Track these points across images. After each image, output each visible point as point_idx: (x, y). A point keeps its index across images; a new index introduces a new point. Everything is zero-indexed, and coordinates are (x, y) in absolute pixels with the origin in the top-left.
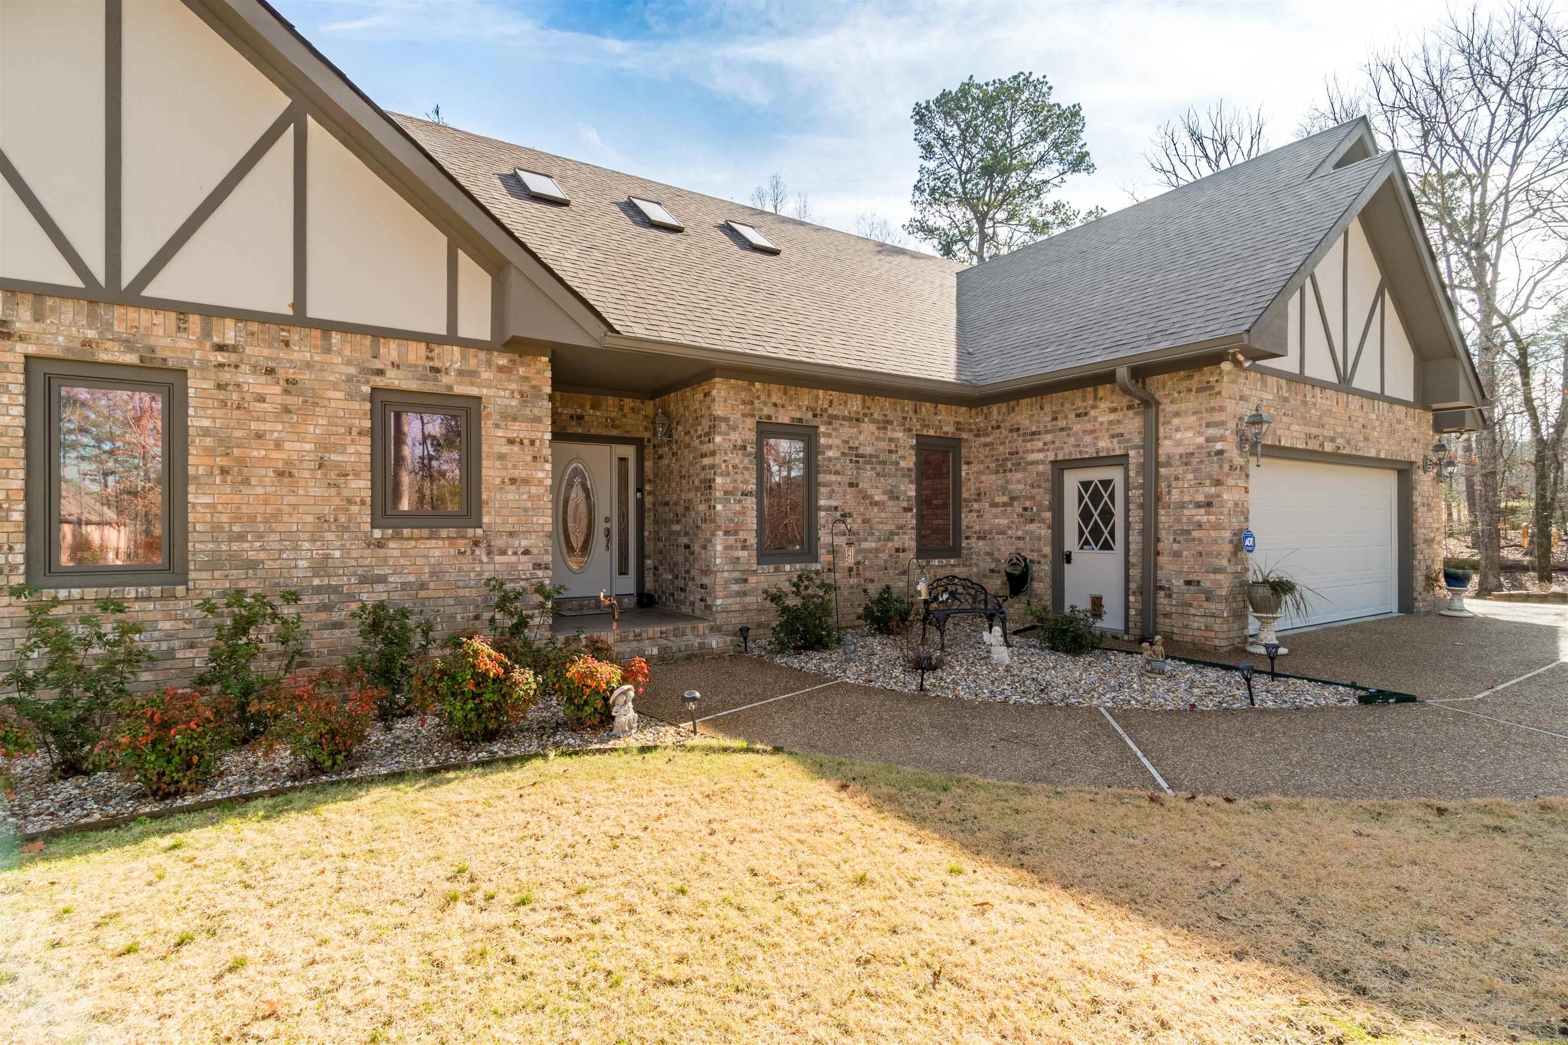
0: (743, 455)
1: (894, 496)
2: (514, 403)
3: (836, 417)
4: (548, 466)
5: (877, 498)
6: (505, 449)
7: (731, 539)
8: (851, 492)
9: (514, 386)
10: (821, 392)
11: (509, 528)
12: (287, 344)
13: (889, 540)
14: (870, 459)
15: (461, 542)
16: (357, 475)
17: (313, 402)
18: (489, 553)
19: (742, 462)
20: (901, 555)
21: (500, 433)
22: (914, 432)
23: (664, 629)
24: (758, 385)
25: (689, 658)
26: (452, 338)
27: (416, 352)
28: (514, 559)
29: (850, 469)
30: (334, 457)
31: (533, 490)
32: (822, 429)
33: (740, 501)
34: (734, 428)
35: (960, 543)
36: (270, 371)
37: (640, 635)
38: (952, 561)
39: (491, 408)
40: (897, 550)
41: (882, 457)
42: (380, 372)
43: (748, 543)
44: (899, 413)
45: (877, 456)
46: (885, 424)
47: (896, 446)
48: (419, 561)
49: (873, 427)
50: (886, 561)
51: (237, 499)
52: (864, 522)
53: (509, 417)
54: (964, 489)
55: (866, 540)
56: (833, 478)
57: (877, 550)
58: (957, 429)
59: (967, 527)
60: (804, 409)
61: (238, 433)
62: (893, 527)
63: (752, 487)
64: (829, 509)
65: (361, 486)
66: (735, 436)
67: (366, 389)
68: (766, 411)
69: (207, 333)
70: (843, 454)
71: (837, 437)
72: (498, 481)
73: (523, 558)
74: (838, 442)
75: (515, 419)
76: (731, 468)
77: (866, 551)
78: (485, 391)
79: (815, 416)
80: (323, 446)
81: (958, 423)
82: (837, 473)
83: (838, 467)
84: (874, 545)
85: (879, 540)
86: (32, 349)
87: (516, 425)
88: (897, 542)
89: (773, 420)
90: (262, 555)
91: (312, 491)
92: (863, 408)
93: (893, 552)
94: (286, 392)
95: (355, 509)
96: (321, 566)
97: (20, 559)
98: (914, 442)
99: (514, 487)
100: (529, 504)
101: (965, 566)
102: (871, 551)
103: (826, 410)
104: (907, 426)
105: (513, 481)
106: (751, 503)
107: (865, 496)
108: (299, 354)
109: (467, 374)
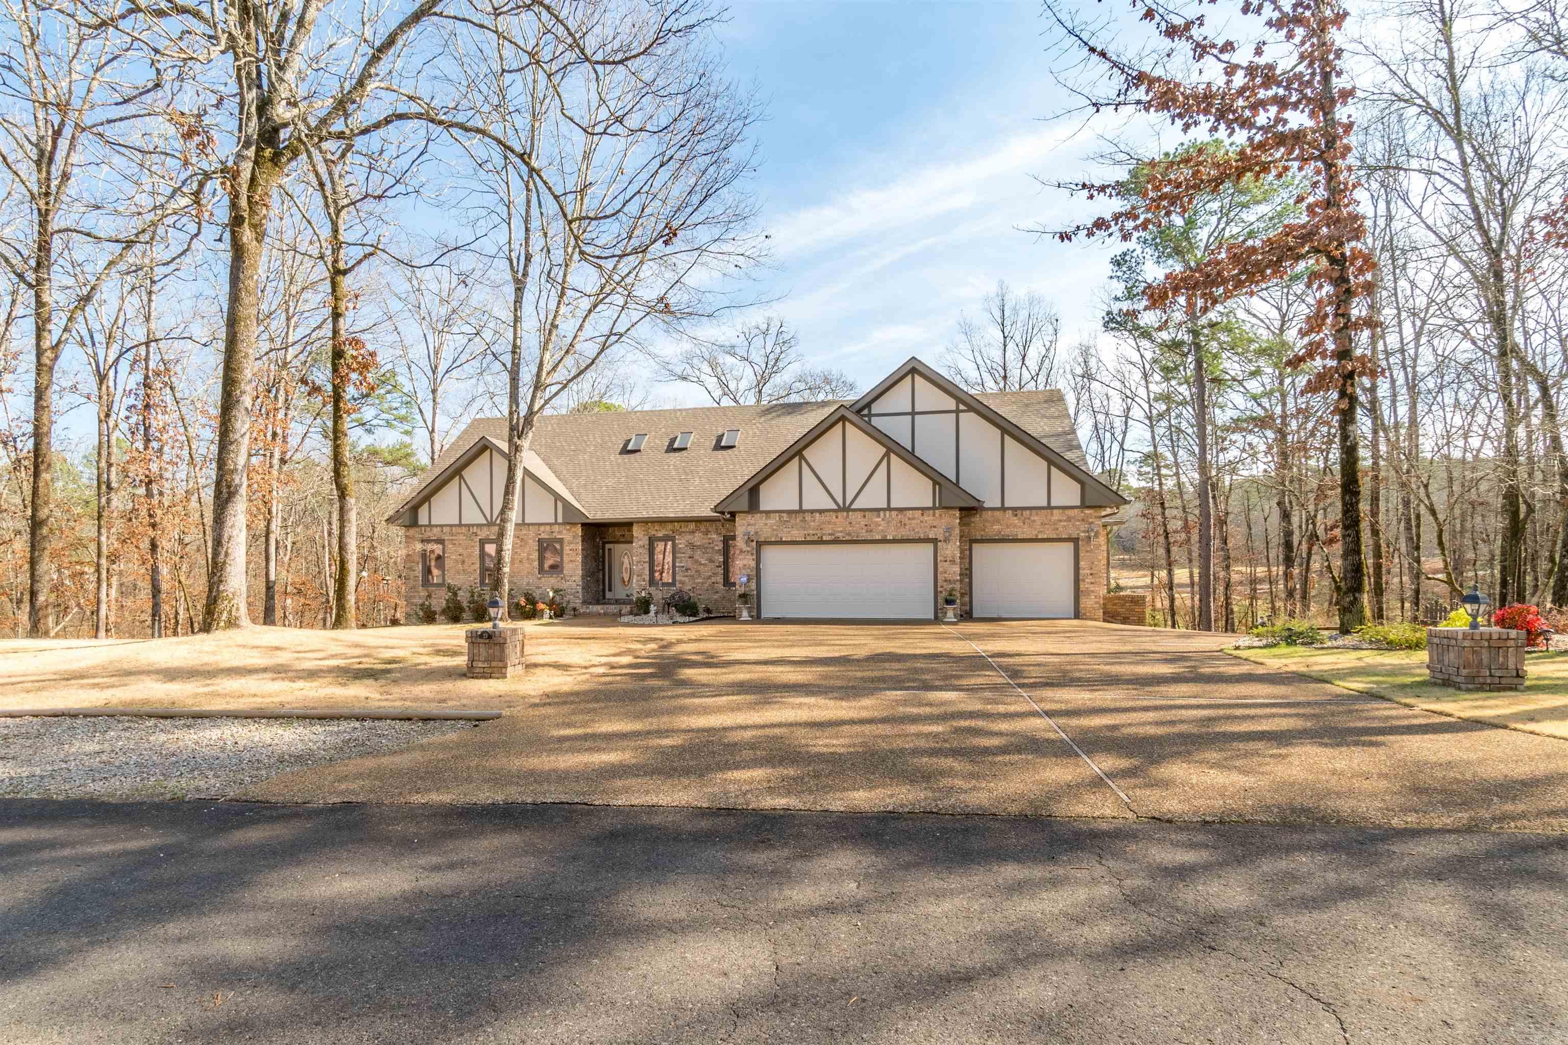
0: (644, 549)
1: (711, 561)
2: (572, 539)
3: (683, 533)
4: (580, 556)
5: (702, 562)
6: (569, 552)
7: (639, 578)
8: (690, 561)
9: (572, 535)
10: (676, 525)
11: (570, 574)
12: (521, 530)
13: (709, 579)
14: (698, 547)
15: (558, 578)
16: (535, 561)
17: (526, 543)
18: (565, 581)
19: (643, 552)
20: (715, 584)
21: (568, 548)
22: (722, 535)
24: (650, 526)
26: (556, 523)
27: (548, 528)
28: (571, 583)
29: (689, 552)
30: (531, 557)
31: (577, 563)
32: (678, 538)
33: (642, 565)
34: (641, 540)
36: (518, 537)
39: (566, 541)
40: (713, 583)
41: (705, 546)
42: (540, 535)
43: (645, 579)
44: (714, 527)
45: (702, 546)
46: (707, 533)
47: (712, 541)
48: (548, 583)
49: (701, 536)
50: (707, 587)
52: (696, 572)
53: (570, 543)
55: (698, 579)
56: (681, 555)
57: (703, 583)
60: (670, 531)
62: (710, 573)
63: (647, 559)
64: (680, 567)
65: (536, 563)
66: (640, 543)
67: (537, 539)
68: (653, 534)
70: (688, 546)
71: (685, 539)
72: (568, 561)
73: (574, 583)
74: (685, 541)
75: (572, 544)
76: (639, 554)
77: (698, 583)
78: (564, 537)
79: (675, 533)
80: (529, 554)
82: (685, 553)
83: (685, 551)
84: (701, 581)
85: (704, 579)
86: (480, 537)
88: (713, 580)
89: (657, 537)
90: (516, 581)
91: (527, 566)
92: (695, 528)
93: (710, 583)
94: (521, 542)
95: (535, 570)
96: (528, 584)
97: (478, 581)
98: (722, 538)
99: (572, 563)
100: (575, 568)
102: (700, 583)
103: (679, 531)
104: (718, 533)
105: (571, 561)
106: (647, 565)
107: (697, 561)
108: (524, 532)
109: (560, 532)
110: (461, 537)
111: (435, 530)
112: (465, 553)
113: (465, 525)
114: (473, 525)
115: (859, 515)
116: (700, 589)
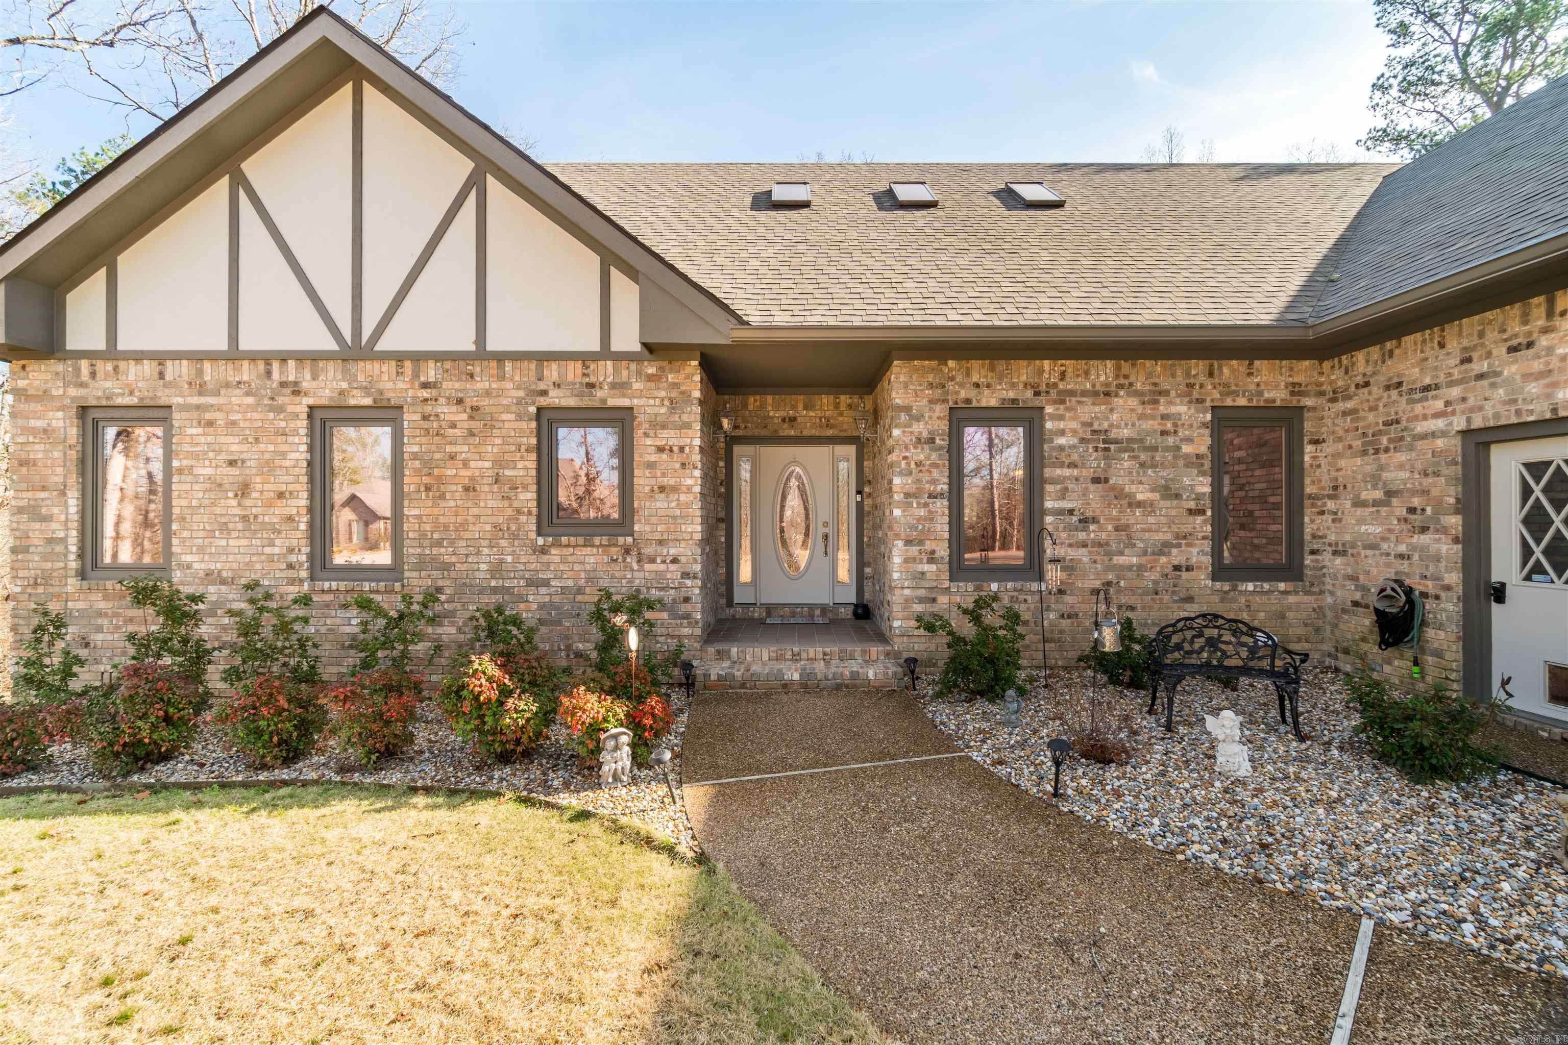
0: (931, 450)
1: (1171, 493)
2: (663, 410)
3: (1072, 393)
4: (697, 473)
5: (1140, 497)
6: (653, 458)
7: (914, 550)
8: (1095, 493)
9: (663, 394)
10: (1046, 364)
11: (658, 536)
12: (472, 376)
13: (1161, 553)
14: (1127, 445)
15: (614, 550)
16: (525, 487)
17: (491, 424)
18: (639, 561)
19: (928, 458)
20: (1185, 575)
21: (649, 442)
22: (1208, 404)
23: (828, 650)
24: (951, 363)
25: (838, 687)
26: (605, 353)
27: (574, 371)
28: (663, 567)
29: (1094, 462)
30: (508, 473)
31: (683, 497)
32: (1049, 410)
33: (926, 505)
34: (919, 418)
35: (1302, 558)
36: (460, 401)
37: (799, 654)
38: (1282, 586)
39: (641, 418)
40: (1177, 568)
41: (1149, 441)
42: (544, 393)
43: (936, 555)
44: (1179, 379)
45: (1141, 441)
46: (1156, 395)
47: (1175, 425)
48: (577, 567)
49: (1133, 402)
50: (1156, 583)
51: (436, 511)
52: (1117, 529)
53: (658, 425)
54: (1307, 481)
55: (1121, 553)
56: (1067, 472)
57: (1141, 568)
58: (1293, 393)
59: (1314, 536)
60: (1021, 386)
61: (437, 456)
62: (1168, 537)
63: (942, 487)
64: (1059, 512)
65: (528, 497)
66: (919, 428)
67: (533, 409)
68: (963, 394)
69: (416, 375)
70: (1083, 440)
71: (1074, 418)
72: (647, 489)
73: (673, 567)
74: (1074, 425)
75: (664, 427)
76: (913, 466)
77: (1122, 568)
78: (636, 401)
79: (1037, 394)
80: (499, 463)
81: (1294, 385)
82: (1073, 465)
83: (1075, 457)
84: (1134, 560)
85: (1145, 553)
86: (311, 401)
87: (665, 433)
88: (1176, 557)
89: (974, 404)
90: (454, 559)
91: (491, 504)
92: (1117, 377)
93: (1169, 569)
94: (471, 418)
95: (523, 518)
96: (497, 570)
97: (303, 558)
98: (1209, 417)
99: (663, 495)
100: (678, 512)
101: (1307, 593)
102: (1130, 568)
103: (1055, 385)
104: (1195, 394)
105: (662, 489)
106: (941, 506)
107: (1119, 494)
108: (481, 384)
109: (619, 387)
110: (237, 398)
111: (133, 372)
112: (252, 455)
113: (253, 356)
114: (284, 357)
116: (1132, 590)
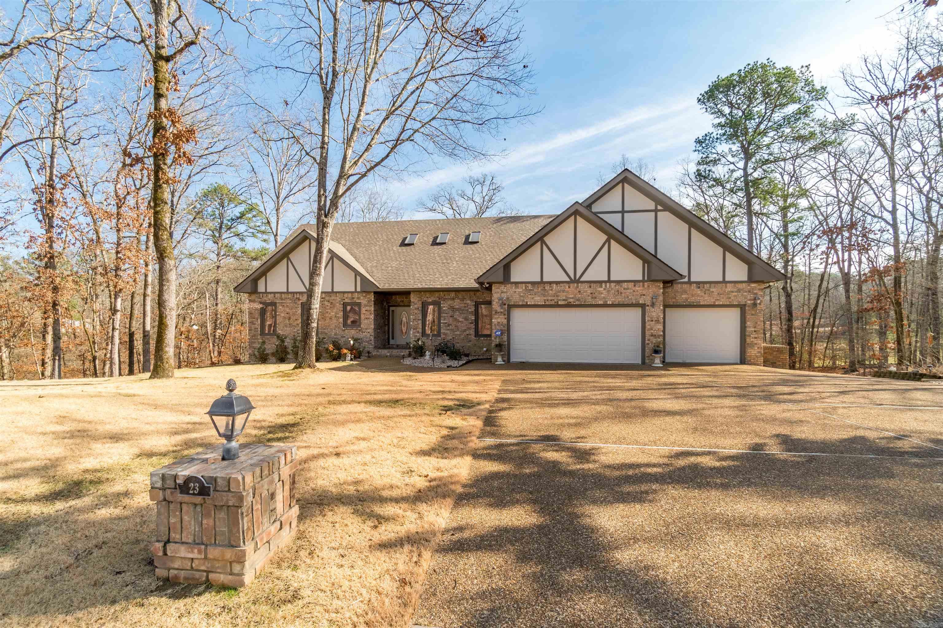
1: (466, 319)
2: (367, 303)
3: (446, 299)
4: (373, 315)
5: (460, 320)
7: (415, 331)
8: (451, 319)
9: (366, 300)
10: (441, 294)
11: (366, 328)
12: (331, 296)
14: (458, 309)
15: (358, 330)
16: (341, 318)
17: (334, 306)
18: (362, 333)
19: (418, 312)
20: (469, 336)
21: (364, 309)
22: (474, 301)
24: (423, 295)
26: (356, 291)
27: (350, 295)
28: (366, 334)
29: (451, 313)
30: (338, 315)
31: (370, 320)
32: (442, 302)
33: (417, 322)
34: (416, 304)
36: (329, 301)
38: (489, 339)
39: (362, 304)
41: (462, 309)
42: (344, 300)
43: (419, 332)
44: (468, 296)
45: (460, 309)
46: (463, 299)
47: (468, 305)
48: (350, 334)
49: (459, 301)
50: (463, 338)
51: (324, 323)
52: (455, 327)
53: (365, 306)
55: (456, 332)
56: (445, 315)
57: (460, 335)
62: (466, 328)
63: (421, 318)
64: (444, 323)
65: (341, 320)
66: (416, 306)
67: (342, 303)
68: (425, 299)
70: (449, 309)
72: (364, 318)
74: (448, 305)
75: (367, 306)
76: (414, 314)
77: (456, 335)
78: (361, 301)
79: (440, 299)
80: (336, 313)
82: (447, 314)
83: (447, 312)
84: (459, 333)
85: (461, 332)
88: (467, 332)
90: (328, 332)
91: (334, 321)
93: (466, 335)
94: (331, 304)
95: (341, 324)
96: (336, 334)
98: (474, 304)
99: (367, 320)
100: (369, 323)
102: (458, 335)
103: (443, 298)
104: (471, 299)
105: (367, 318)
106: (420, 322)
107: (456, 320)
108: (332, 298)
109: (358, 298)
110: (288, 301)
111: (269, 296)
112: (291, 312)
113: (291, 293)
114: (297, 293)
115: (587, 285)
116: (458, 339)
